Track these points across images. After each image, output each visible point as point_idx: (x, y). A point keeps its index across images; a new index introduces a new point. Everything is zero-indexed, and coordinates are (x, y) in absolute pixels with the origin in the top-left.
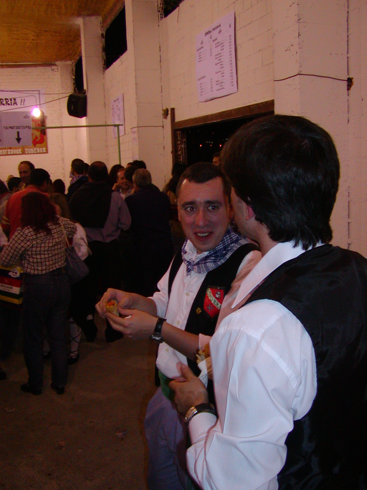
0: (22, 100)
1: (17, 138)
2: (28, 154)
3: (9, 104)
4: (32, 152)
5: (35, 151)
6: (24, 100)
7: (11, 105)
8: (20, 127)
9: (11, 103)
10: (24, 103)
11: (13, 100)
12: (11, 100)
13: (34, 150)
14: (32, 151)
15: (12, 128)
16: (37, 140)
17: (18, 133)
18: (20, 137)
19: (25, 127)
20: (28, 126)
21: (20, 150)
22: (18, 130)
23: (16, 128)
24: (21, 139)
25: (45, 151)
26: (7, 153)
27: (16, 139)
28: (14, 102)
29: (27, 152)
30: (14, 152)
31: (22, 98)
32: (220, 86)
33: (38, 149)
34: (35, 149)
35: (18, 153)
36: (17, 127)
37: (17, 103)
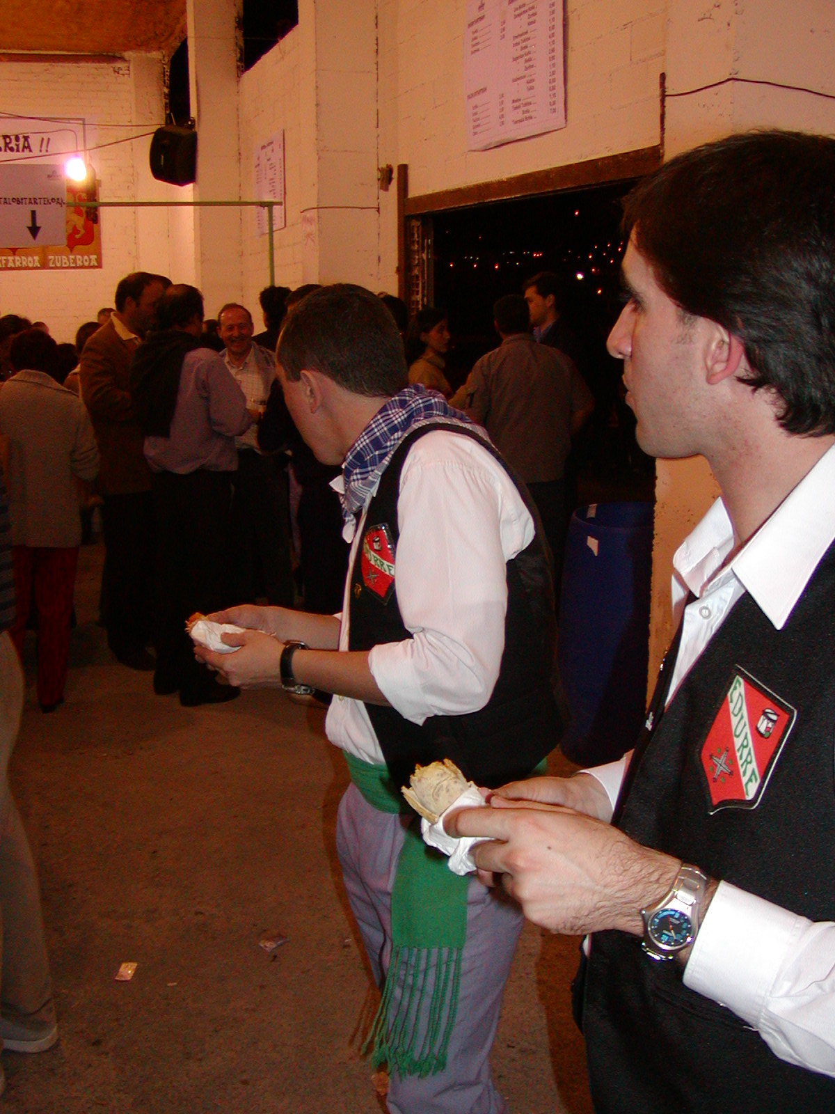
0: (43, 139)
1: (30, 225)
2: (56, 268)
3: (12, 149)
4: (65, 263)
5: (72, 261)
6: (49, 139)
7: (18, 151)
8: (38, 201)
9: (17, 146)
10: (47, 146)
11: (22, 140)
12: (17, 139)
13: (68, 260)
14: (64, 261)
15: (18, 201)
16: (77, 236)
17: (34, 213)
18: (38, 225)
19: (50, 201)
20: (58, 199)
21: (36, 258)
22: (34, 207)
23: (28, 201)
24: (39, 228)
25: (94, 263)
26: (6, 264)
27: (29, 228)
28: (24, 143)
29: (54, 262)
30: (21, 264)
31: (42, 135)
32: (524, 113)
33: (78, 257)
34: (72, 257)
35: (31, 265)
36: (30, 199)
37: (32, 148)
